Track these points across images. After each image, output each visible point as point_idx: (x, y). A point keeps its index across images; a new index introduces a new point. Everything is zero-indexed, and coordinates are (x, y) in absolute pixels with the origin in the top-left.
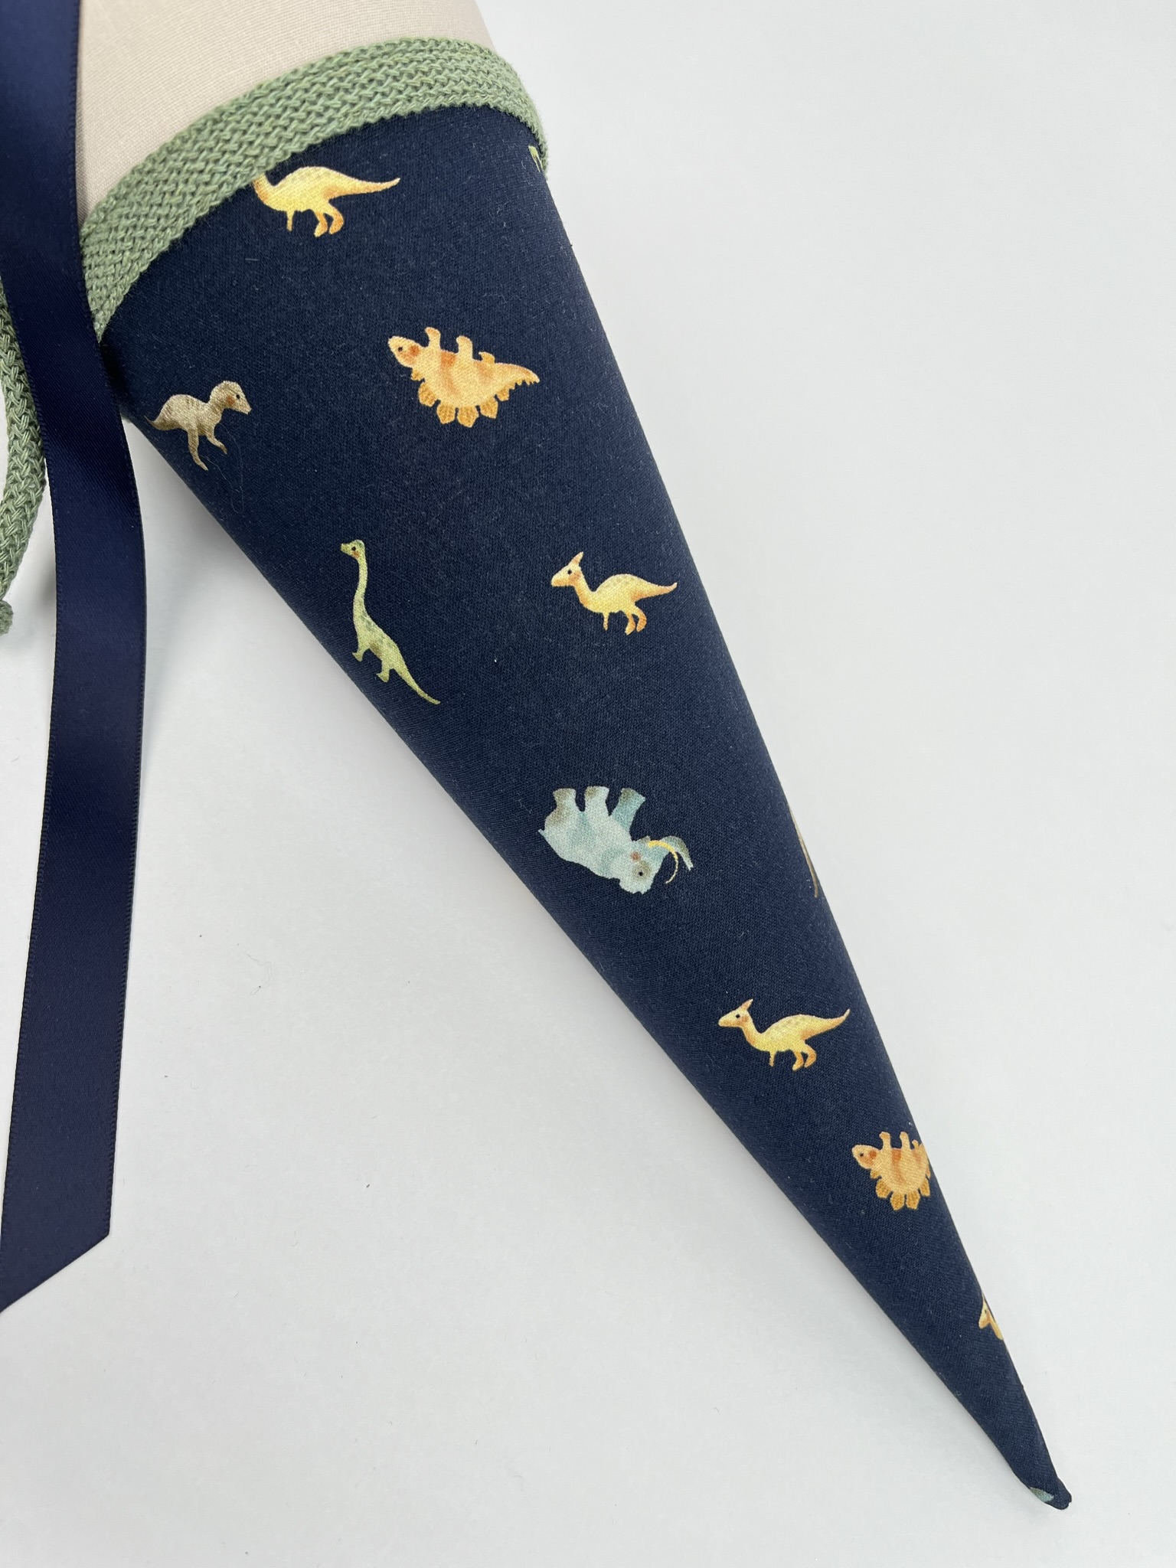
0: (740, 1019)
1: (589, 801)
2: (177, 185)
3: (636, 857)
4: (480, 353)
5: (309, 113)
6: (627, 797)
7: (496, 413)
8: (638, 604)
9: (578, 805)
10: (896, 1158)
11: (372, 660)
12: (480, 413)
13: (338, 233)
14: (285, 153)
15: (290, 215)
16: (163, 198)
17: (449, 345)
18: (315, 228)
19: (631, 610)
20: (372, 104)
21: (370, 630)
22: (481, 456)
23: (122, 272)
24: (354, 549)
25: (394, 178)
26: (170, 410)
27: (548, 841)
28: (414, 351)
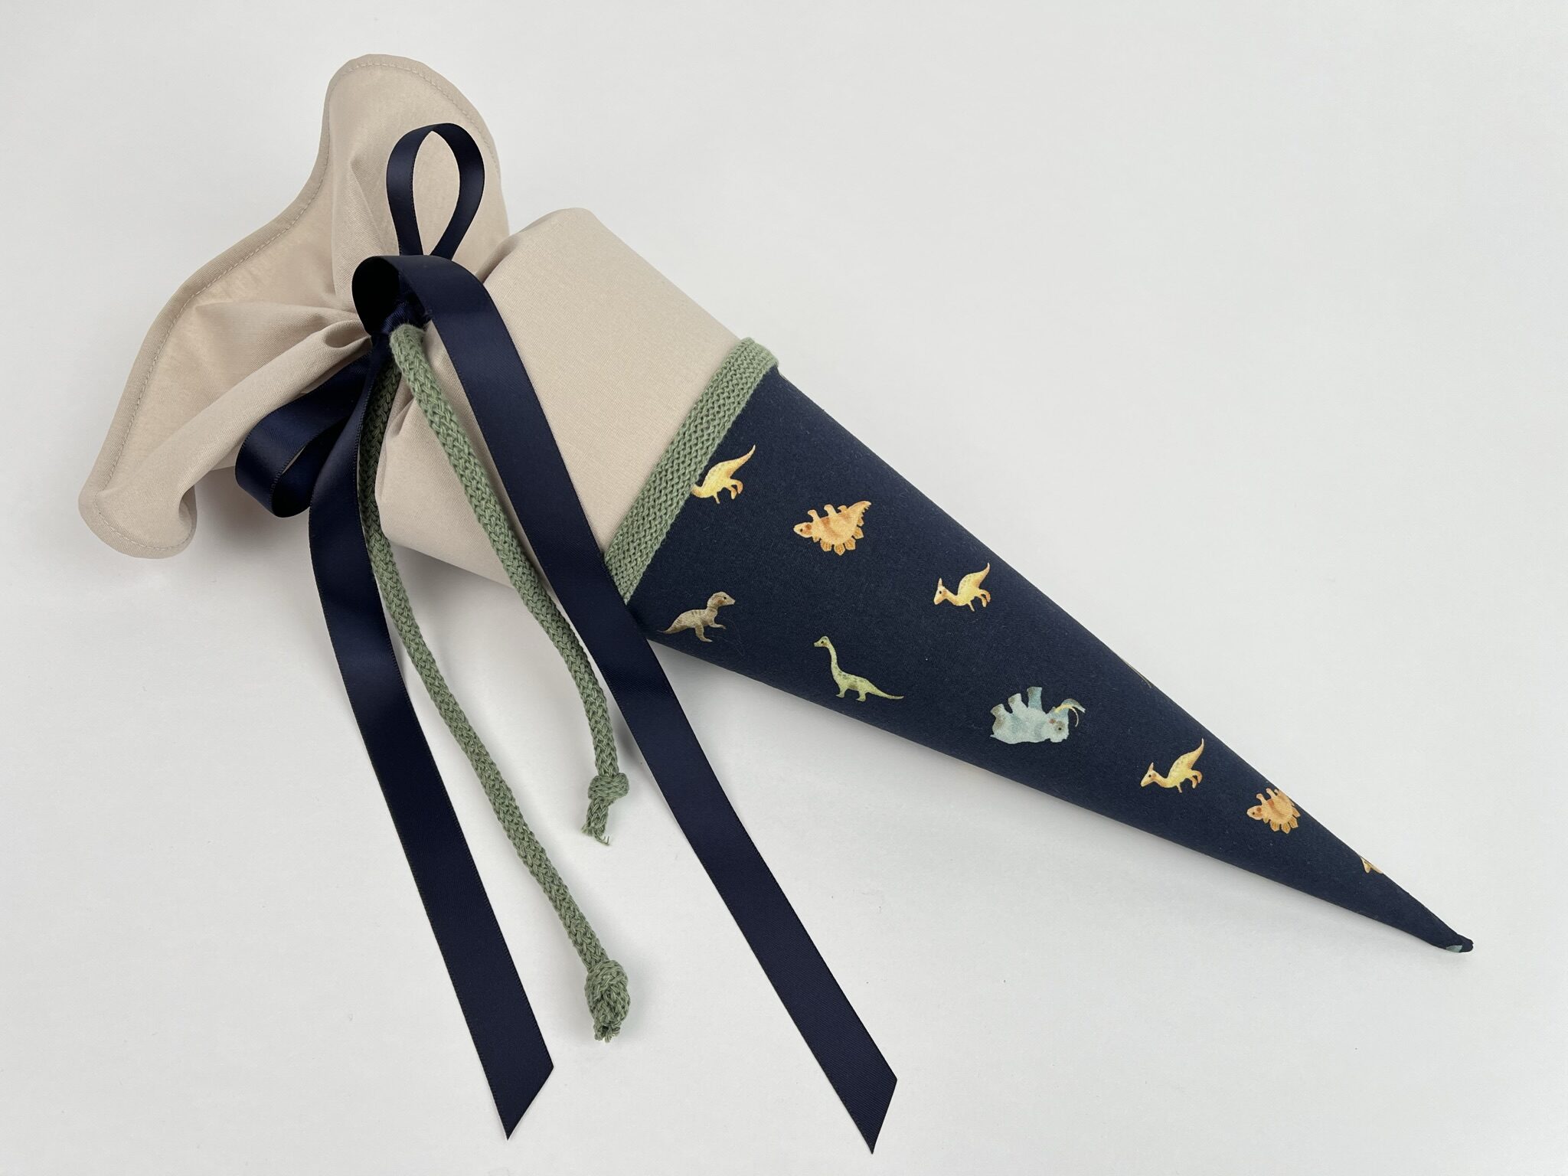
0: (1152, 777)
1: (1013, 706)
2: (655, 514)
3: (1052, 721)
4: (839, 509)
5: (703, 443)
6: (1032, 693)
7: (862, 534)
8: (980, 588)
9: (1007, 711)
10: (1272, 804)
11: (852, 693)
12: (855, 539)
13: (743, 491)
14: (701, 468)
15: (715, 496)
16: (650, 524)
18: (730, 495)
19: (979, 593)
20: (726, 418)
21: (846, 679)
23: (638, 569)
24: (822, 642)
25: (752, 447)
26: (680, 622)
27: (999, 738)
28: (808, 527)
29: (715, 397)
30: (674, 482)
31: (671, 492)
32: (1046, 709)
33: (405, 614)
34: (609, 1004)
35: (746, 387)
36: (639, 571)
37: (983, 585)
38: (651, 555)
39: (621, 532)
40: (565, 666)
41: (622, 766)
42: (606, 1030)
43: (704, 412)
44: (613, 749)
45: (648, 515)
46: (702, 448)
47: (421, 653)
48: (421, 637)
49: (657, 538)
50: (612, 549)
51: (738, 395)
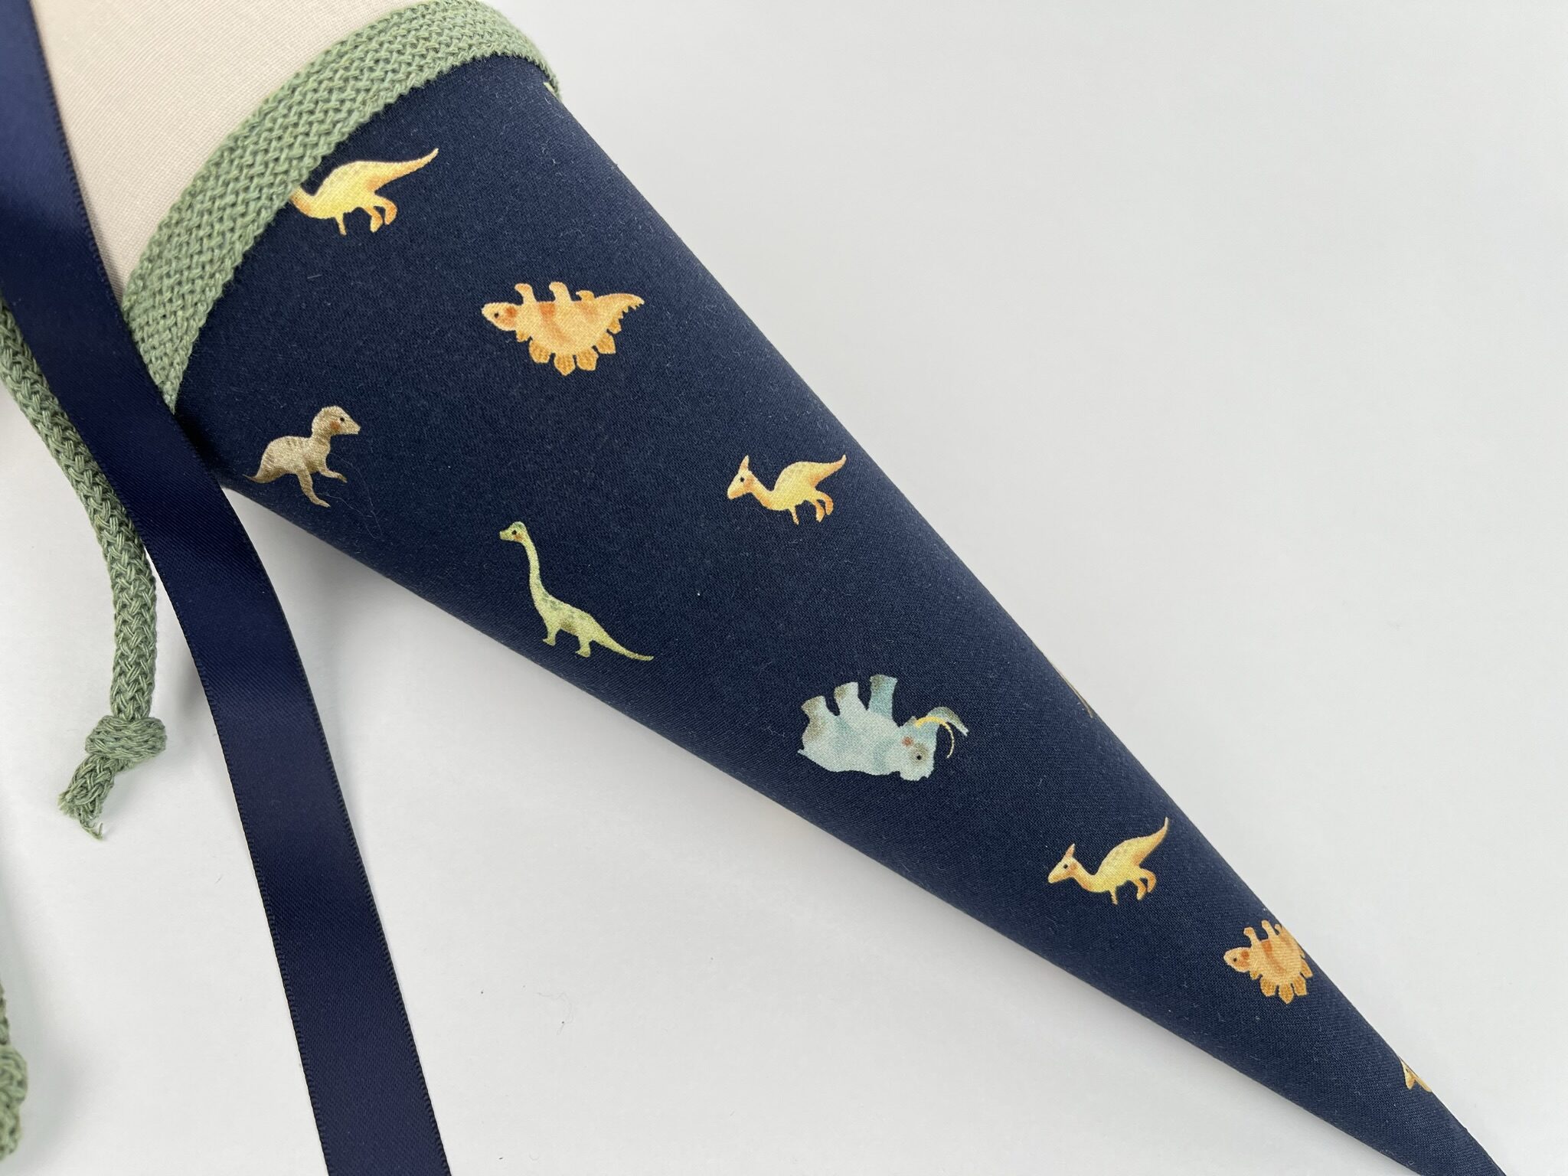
0: (1069, 869)
1: (841, 702)
2: (212, 226)
3: (908, 742)
4: (577, 293)
5: (326, 112)
6: (878, 685)
7: (614, 347)
8: (818, 488)
9: (831, 711)
10: (1268, 949)
11: (567, 639)
12: (598, 353)
13: (395, 221)
14: (315, 159)
15: (340, 219)
16: (201, 245)
17: (543, 295)
18: (369, 223)
19: (814, 496)
20: (386, 84)
21: (556, 609)
22: (615, 395)
23: (179, 334)
24: (514, 533)
25: (430, 151)
26: (271, 458)
27: (812, 758)
28: (511, 313)
30: (253, 171)
31: (247, 189)
32: (901, 716)
35: (443, 50)
45: (199, 226)
51: (423, 55)
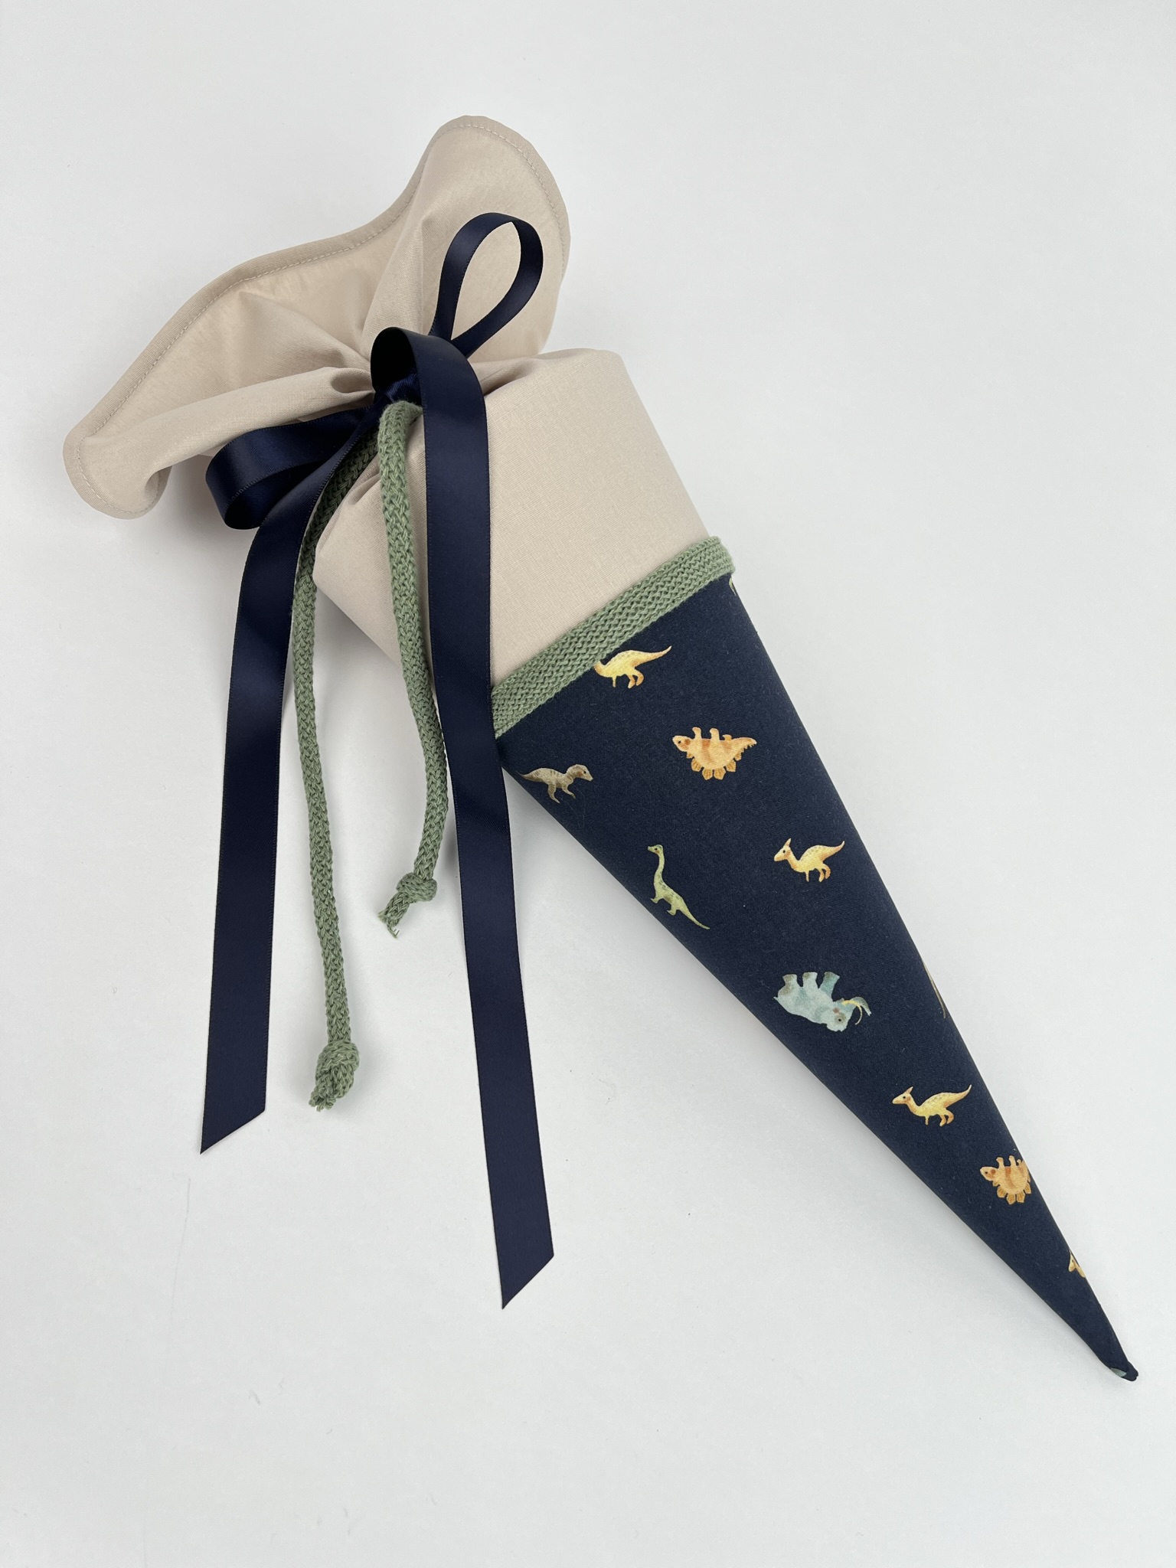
0: (906, 1099)
1: (805, 981)
2: (552, 673)
3: (836, 1011)
4: (723, 736)
5: (623, 626)
6: (828, 977)
7: (735, 768)
8: (824, 862)
9: (798, 983)
10: (1008, 1172)
11: (665, 904)
12: (726, 771)
14: (612, 648)
15: (614, 679)
16: (544, 679)
17: (706, 735)
18: (628, 683)
19: (821, 866)
20: (655, 612)
21: (664, 890)
24: (656, 849)
25: (668, 647)
26: (537, 774)
27: (781, 1003)
28: (687, 742)
29: (653, 588)
30: (581, 652)
31: (575, 660)
32: (835, 997)
33: (306, 657)
34: (333, 1080)
35: (687, 588)
36: (517, 716)
37: (827, 861)
38: (534, 707)
39: (515, 675)
40: (424, 766)
41: (437, 874)
42: (321, 1100)
43: (637, 598)
44: (436, 856)
45: (546, 671)
46: (620, 631)
47: (306, 698)
48: (311, 682)
49: (545, 694)
50: (502, 687)
51: (677, 594)
